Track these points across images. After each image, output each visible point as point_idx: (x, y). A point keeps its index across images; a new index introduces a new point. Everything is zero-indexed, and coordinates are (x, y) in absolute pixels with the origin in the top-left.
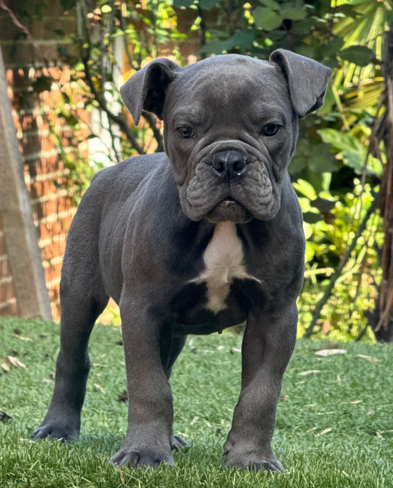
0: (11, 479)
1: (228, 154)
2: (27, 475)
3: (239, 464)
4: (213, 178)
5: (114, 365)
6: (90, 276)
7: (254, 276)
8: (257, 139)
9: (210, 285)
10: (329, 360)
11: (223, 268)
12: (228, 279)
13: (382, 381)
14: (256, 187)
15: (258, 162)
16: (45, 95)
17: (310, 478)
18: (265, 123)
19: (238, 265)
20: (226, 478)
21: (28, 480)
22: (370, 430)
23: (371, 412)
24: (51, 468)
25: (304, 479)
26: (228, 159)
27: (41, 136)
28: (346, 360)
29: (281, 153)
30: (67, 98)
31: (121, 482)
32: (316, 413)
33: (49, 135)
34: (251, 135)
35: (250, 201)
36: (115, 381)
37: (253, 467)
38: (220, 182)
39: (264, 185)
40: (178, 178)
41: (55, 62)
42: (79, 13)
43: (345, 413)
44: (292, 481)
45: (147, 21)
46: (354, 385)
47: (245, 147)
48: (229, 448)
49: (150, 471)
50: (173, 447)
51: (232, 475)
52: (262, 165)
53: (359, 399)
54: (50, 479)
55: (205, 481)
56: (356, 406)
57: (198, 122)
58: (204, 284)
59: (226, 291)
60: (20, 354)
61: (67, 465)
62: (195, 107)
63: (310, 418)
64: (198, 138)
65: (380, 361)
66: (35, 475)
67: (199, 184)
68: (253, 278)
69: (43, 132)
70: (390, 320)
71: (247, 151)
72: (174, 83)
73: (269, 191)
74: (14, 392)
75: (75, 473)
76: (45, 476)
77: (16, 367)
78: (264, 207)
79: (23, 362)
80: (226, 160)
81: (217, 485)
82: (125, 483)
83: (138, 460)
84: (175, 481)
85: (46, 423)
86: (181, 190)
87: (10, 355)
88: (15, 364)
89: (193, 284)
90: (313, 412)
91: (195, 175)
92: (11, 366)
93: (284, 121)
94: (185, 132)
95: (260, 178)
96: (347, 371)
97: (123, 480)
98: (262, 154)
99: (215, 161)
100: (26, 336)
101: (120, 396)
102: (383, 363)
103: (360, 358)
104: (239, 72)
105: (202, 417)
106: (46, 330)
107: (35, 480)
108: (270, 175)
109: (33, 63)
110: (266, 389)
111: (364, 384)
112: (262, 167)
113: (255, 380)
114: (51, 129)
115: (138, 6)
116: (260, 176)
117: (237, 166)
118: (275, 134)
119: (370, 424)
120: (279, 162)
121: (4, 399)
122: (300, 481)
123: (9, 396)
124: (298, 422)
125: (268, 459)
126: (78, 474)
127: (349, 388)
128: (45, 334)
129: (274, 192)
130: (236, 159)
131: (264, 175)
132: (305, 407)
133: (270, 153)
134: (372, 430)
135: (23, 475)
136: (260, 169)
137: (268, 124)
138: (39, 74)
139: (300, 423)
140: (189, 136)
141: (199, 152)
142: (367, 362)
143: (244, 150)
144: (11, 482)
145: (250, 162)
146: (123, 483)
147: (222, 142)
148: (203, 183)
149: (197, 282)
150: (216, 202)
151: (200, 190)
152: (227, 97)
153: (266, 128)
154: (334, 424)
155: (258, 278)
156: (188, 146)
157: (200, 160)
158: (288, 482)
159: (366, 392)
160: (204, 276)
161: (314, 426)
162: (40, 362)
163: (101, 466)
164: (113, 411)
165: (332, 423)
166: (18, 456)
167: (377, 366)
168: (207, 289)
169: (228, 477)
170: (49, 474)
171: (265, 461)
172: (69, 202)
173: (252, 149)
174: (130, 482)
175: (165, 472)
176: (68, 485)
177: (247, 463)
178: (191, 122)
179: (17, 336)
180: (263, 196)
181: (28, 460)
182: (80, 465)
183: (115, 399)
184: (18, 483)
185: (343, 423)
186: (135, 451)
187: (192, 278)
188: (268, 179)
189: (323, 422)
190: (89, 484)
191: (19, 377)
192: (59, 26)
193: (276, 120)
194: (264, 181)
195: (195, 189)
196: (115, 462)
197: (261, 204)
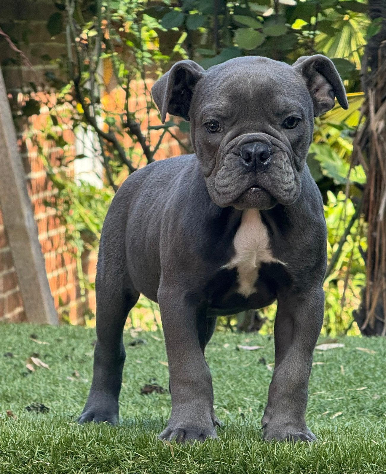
0: (69, 456)
1: (255, 146)
2: (83, 452)
3: (277, 436)
4: (241, 167)
5: (130, 364)
6: (120, 271)
7: (279, 259)
8: (279, 131)
9: (240, 270)
10: (330, 353)
11: (251, 253)
12: (256, 265)
13: (382, 370)
14: (280, 174)
15: (281, 152)
16: (33, 118)
17: (343, 447)
18: (286, 117)
19: (265, 249)
20: (268, 449)
21: (86, 456)
22: (378, 412)
23: (377, 397)
24: (106, 445)
25: (338, 448)
26: (256, 151)
27: (31, 158)
28: (345, 353)
29: (301, 145)
30: (55, 121)
31: (171, 456)
32: (326, 399)
33: (38, 157)
34: (275, 128)
35: (276, 187)
36: (134, 377)
37: (291, 438)
38: (248, 170)
39: (288, 172)
40: (205, 170)
41: (43, 86)
42: (69, 38)
43: (353, 399)
44: (328, 450)
45: (130, 44)
46: (356, 374)
47: (269, 139)
48: (267, 421)
49: (197, 444)
50: (215, 423)
51: (273, 446)
52: (285, 155)
53: (364, 386)
54: (106, 455)
55: (248, 452)
56: (362, 392)
57: (225, 115)
58: (235, 269)
59: (255, 276)
60: (40, 356)
61: (120, 442)
62: (222, 103)
63: (321, 403)
64: (225, 132)
65: (378, 353)
66: (91, 452)
67: (228, 173)
68: (279, 261)
69: (32, 154)
70: (376, 318)
71: (272, 142)
72: (199, 82)
73: (291, 178)
74: (42, 388)
75: (128, 449)
76: (101, 452)
77: (40, 368)
78: (288, 193)
79: (45, 363)
80: (253, 150)
81: (260, 455)
82: (175, 456)
83: (184, 436)
84: (221, 453)
85: (87, 410)
86: (208, 180)
87: (31, 356)
88: (38, 365)
89: (226, 269)
90: (323, 398)
91: (224, 165)
92: (35, 366)
93: (303, 115)
94: (212, 128)
95: (284, 167)
96: (348, 362)
97: (173, 453)
98: (284, 145)
99: (242, 152)
100: (42, 339)
101: (141, 390)
102: (380, 354)
103: (358, 350)
104: (261, 70)
105: (221, 406)
106: (61, 335)
107: (92, 456)
108: (291, 164)
109: (21, 88)
110: (297, 365)
111: (366, 373)
112: (285, 157)
113: (286, 358)
114: (40, 150)
115: (121, 29)
116: (283, 164)
117: (263, 156)
118: (295, 127)
119: (378, 407)
120: (300, 153)
121: (34, 395)
122: (335, 450)
123: (38, 393)
124: (311, 408)
125: (303, 431)
126: (131, 450)
127: (353, 377)
128: (60, 338)
129: (296, 179)
130: (262, 150)
131: (287, 164)
132: (315, 395)
133: (292, 145)
134: (379, 413)
135: (80, 452)
136: (283, 158)
137: (289, 118)
138: (27, 99)
139: (312, 408)
140: (216, 131)
141: (227, 144)
142: (365, 354)
143: (269, 142)
144: (70, 459)
145: (274, 153)
146: (173, 456)
147: (248, 134)
148: (232, 171)
149: (228, 267)
150: (244, 190)
151: (228, 179)
152: (251, 92)
153: (286, 122)
154: (344, 409)
155: (283, 261)
156: (216, 140)
157: (228, 151)
158: (325, 451)
159: (368, 380)
160: (235, 262)
161: (326, 410)
162: (60, 362)
163: (151, 442)
164: (137, 403)
165: (342, 407)
166: (74, 435)
167: (375, 358)
168: (238, 274)
169: (269, 448)
170: (104, 450)
171: (301, 433)
172: (58, 221)
173: (276, 140)
174: (179, 455)
175: (211, 446)
176: (122, 460)
177: (285, 435)
178: (219, 116)
179: (35, 340)
180: (287, 183)
181: (84, 439)
182: (132, 442)
183: (138, 392)
184: (76, 459)
185: (352, 407)
186: (181, 427)
187: (225, 264)
188: (291, 167)
189: (334, 407)
190: (141, 458)
191: (44, 376)
192: (44, 52)
193: (295, 114)
194: (287, 169)
195: (223, 177)
196: (163, 439)
197: (285, 191)
